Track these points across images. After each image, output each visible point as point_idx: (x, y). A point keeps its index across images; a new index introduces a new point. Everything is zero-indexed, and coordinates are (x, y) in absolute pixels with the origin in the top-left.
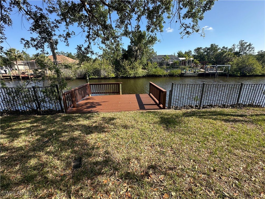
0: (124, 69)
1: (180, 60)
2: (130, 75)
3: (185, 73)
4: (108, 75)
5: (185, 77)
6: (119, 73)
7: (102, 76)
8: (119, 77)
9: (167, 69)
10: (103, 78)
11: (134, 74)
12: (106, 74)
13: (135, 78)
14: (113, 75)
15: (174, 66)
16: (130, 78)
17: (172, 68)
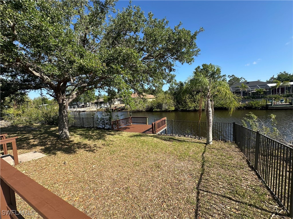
0: (185, 102)
1: (268, 87)
2: (190, 108)
3: (271, 105)
4: (169, 108)
5: (270, 109)
6: (180, 106)
7: (163, 109)
8: (179, 110)
9: (244, 100)
10: (164, 110)
11: (194, 107)
12: (167, 108)
13: (195, 111)
14: (173, 108)
15: (256, 96)
16: (189, 111)
17: (252, 98)
